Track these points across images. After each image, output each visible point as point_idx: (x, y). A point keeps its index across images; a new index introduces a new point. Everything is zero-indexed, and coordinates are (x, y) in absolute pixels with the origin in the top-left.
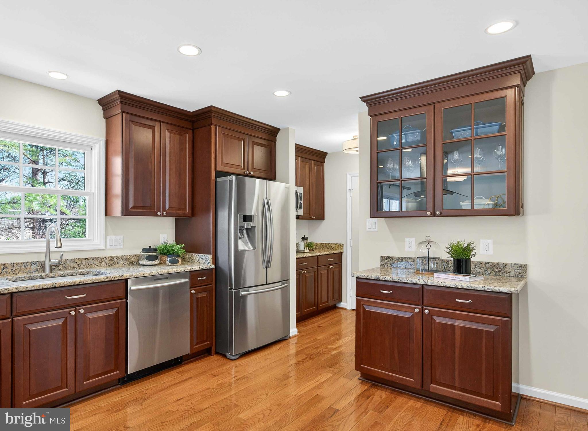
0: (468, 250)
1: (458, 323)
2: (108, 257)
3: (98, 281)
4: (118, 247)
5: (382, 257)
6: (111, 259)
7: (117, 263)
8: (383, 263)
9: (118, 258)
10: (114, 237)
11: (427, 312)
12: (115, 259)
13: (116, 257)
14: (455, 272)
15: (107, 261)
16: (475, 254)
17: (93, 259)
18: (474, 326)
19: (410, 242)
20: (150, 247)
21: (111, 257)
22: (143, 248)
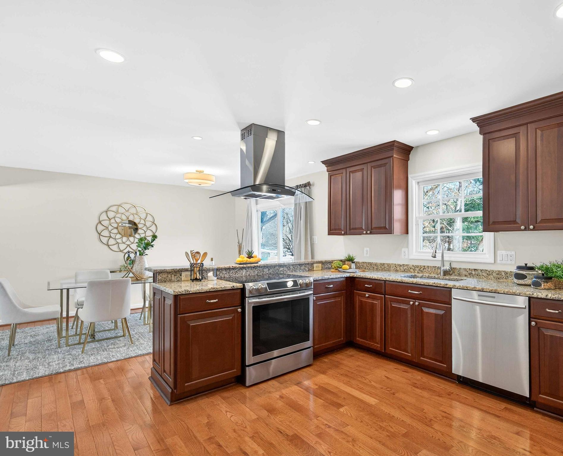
2: (496, 271)
3: (427, 284)
4: (509, 262)
6: (499, 273)
7: (505, 278)
9: (506, 273)
10: (504, 252)
12: (503, 274)
13: (504, 271)
15: (494, 274)
17: (481, 271)
20: (526, 264)
21: (499, 271)
22: (517, 266)
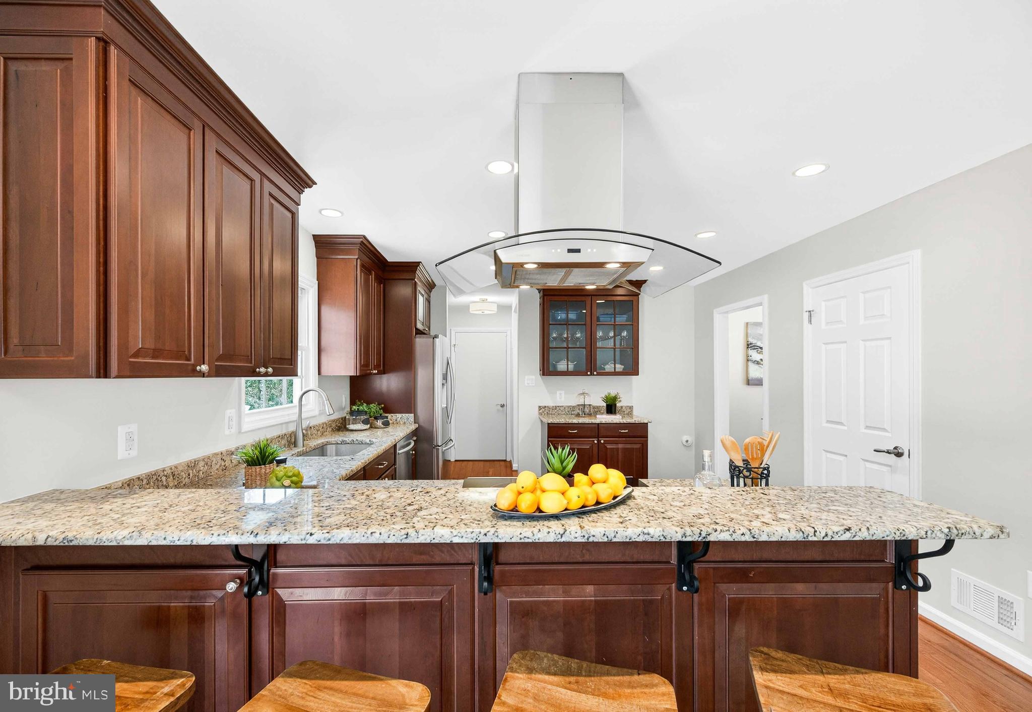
0: (615, 399)
1: (620, 446)
5: (540, 407)
8: (541, 411)
11: (602, 441)
14: (607, 413)
16: (620, 401)
18: (628, 446)
19: (560, 394)
